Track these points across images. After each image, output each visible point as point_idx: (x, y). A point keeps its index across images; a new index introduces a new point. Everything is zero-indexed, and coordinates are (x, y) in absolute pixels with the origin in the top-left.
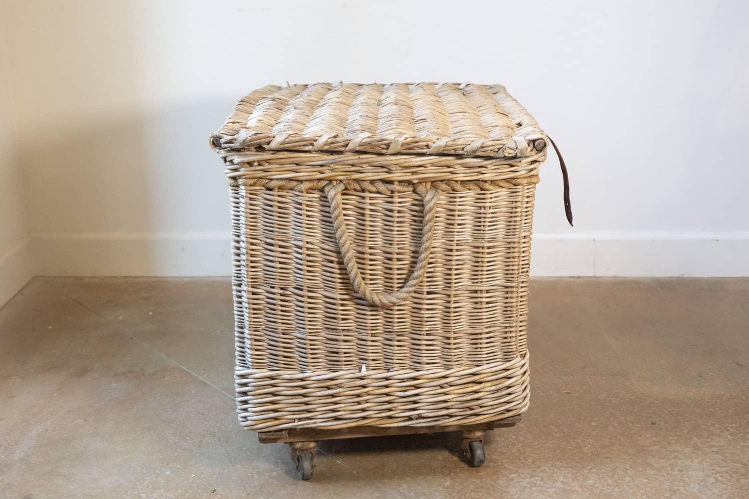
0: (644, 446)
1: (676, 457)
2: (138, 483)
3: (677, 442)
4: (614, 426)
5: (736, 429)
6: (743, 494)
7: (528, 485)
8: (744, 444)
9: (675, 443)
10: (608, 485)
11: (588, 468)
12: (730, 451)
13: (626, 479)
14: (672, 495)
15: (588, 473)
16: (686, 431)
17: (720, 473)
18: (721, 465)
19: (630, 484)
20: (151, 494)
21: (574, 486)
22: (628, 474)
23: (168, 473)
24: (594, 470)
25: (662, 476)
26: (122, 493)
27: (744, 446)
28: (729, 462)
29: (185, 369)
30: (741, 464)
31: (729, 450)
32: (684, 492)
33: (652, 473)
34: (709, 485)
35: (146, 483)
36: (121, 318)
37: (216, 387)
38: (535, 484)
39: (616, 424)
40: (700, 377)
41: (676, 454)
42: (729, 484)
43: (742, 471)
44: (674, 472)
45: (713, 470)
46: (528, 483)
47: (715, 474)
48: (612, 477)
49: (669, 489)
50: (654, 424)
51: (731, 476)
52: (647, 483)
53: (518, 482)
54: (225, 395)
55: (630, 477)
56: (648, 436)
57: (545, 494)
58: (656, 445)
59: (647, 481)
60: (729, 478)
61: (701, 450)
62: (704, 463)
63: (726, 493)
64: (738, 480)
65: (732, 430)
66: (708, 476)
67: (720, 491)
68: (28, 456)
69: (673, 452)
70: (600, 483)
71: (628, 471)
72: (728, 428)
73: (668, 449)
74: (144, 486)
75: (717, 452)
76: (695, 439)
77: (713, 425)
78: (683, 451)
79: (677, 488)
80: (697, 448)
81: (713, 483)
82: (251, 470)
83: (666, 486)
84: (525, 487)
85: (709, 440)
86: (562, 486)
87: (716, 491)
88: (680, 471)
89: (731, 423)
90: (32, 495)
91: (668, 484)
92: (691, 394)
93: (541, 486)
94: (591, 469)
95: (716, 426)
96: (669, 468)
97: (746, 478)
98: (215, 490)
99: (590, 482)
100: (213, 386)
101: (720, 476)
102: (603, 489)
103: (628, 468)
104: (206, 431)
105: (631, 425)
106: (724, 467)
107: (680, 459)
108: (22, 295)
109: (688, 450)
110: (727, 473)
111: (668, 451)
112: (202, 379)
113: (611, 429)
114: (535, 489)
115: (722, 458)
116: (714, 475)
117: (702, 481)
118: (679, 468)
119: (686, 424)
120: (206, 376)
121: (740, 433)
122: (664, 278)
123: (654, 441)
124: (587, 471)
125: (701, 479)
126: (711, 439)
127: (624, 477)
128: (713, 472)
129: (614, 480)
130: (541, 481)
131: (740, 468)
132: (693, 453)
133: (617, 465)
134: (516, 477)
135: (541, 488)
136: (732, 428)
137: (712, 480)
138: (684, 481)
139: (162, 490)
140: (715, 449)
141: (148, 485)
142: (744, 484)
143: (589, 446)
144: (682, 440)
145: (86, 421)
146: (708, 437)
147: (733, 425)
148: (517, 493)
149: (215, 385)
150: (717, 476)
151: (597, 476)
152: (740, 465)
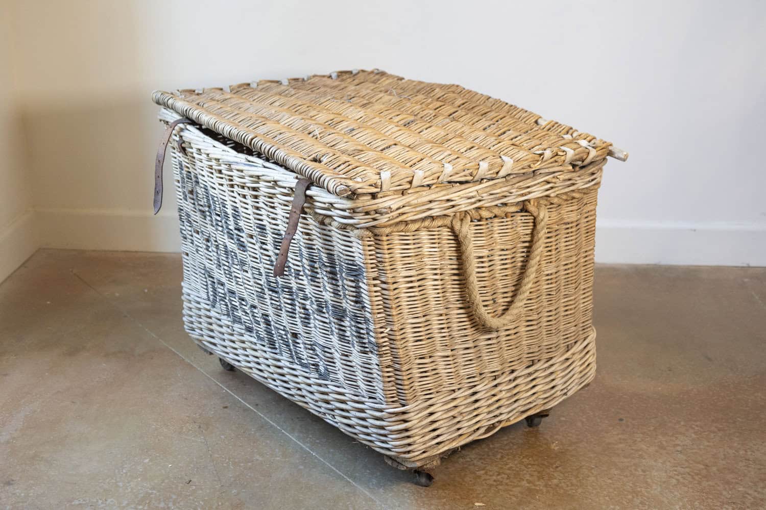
0: (609, 444)
1: (641, 457)
2: (117, 471)
3: (642, 440)
4: (583, 422)
5: (701, 427)
6: (703, 497)
7: (495, 483)
8: (708, 444)
9: (640, 442)
10: (572, 485)
11: (554, 466)
12: (694, 451)
13: (589, 479)
14: (633, 497)
15: (554, 472)
16: (652, 428)
17: (682, 474)
18: (684, 466)
19: (593, 484)
20: (129, 483)
21: (539, 485)
22: (593, 474)
23: (147, 461)
24: (560, 468)
25: (626, 476)
26: (101, 481)
27: (708, 446)
28: (691, 462)
29: (173, 350)
30: (704, 465)
31: (692, 449)
32: (646, 494)
33: (616, 472)
34: (671, 488)
35: (124, 471)
36: (117, 295)
37: (202, 371)
38: (502, 482)
39: (584, 420)
40: (670, 370)
41: (640, 453)
42: (690, 486)
43: (704, 472)
44: (637, 473)
45: (676, 471)
46: (495, 481)
47: (678, 475)
48: (577, 477)
49: (631, 491)
50: (621, 420)
51: (693, 479)
52: (610, 483)
53: (485, 480)
54: (209, 379)
55: (594, 477)
56: (614, 433)
57: (511, 493)
58: (621, 443)
59: (611, 481)
60: (691, 480)
61: (665, 449)
62: (668, 464)
63: (686, 497)
64: (699, 483)
65: (697, 428)
66: (670, 477)
67: (680, 494)
68: (14, 438)
69: (637, 451)
70: (564, 482)
71: (593, 471)
72: (694, 426)
73: (633, 448)
74: (122, 475)
75: (681, 452)
76: (660, 437)
77: (679, 422)
78: (647, 449)
79: (639, 489)
80: (662, 447)
81: (675, 485)
82: (227, 460)
83: (629, 487)
84: (491, 485)
85: (674, 438)
86: (528, 485)
87: (676, 493)
88: (644, 471)
89: (695, 421)
90: (13, 480)
91: (631, 485)
92: (660, 388)
93: (507, 484)
94: (557, 467)
95: (682, 423)
96: (633, 467)
97: (707, 481)
98: (191, 481)
99: (555, 481)
100: (199, 369)
101: (682, 477)
102: (567, 488)
103: (593, 467)
104: (188, 417)
105: (599, 420)
106: (686, 467)
107: (645, 459)
108: (25, 267)
109: (652, 449)
110: (689, 474)
111: (632, 449)
112: (189, 361)
113: (579, 424)
114: (500, 487)
115: (685, 458)
116: (677, 477)
117: (664, 482)
118: (643, 468)
119: (653, 421)
120: (193, 358)
121: (705, 432)
122: (642, 265)
123: (620, 439)
124: (553, 469)
125: (664, 480)
126: (676, 437)
127: (588, 476)
128: (675, 472)
129: (578, 479)
130: (507, 479)
131: (703, 469)
132: (657, 452)
133: (583, 463)
134: (483, 474)
135: (506, 487)
136: (697, 426)
137: (674, 481)
138: (646, 482)
139: (139, 479)
140: (679, 448)
141: (126, 473)
142: (705, 487)
143: (557, 442)
144: (647, 438)
145: (73, 402)
146: (673, 436)
147: (698, 423)
148: (483, 491)
149: (201, 368)
150: (679, 477)
151: (562, 475)
152: (702, 467)
